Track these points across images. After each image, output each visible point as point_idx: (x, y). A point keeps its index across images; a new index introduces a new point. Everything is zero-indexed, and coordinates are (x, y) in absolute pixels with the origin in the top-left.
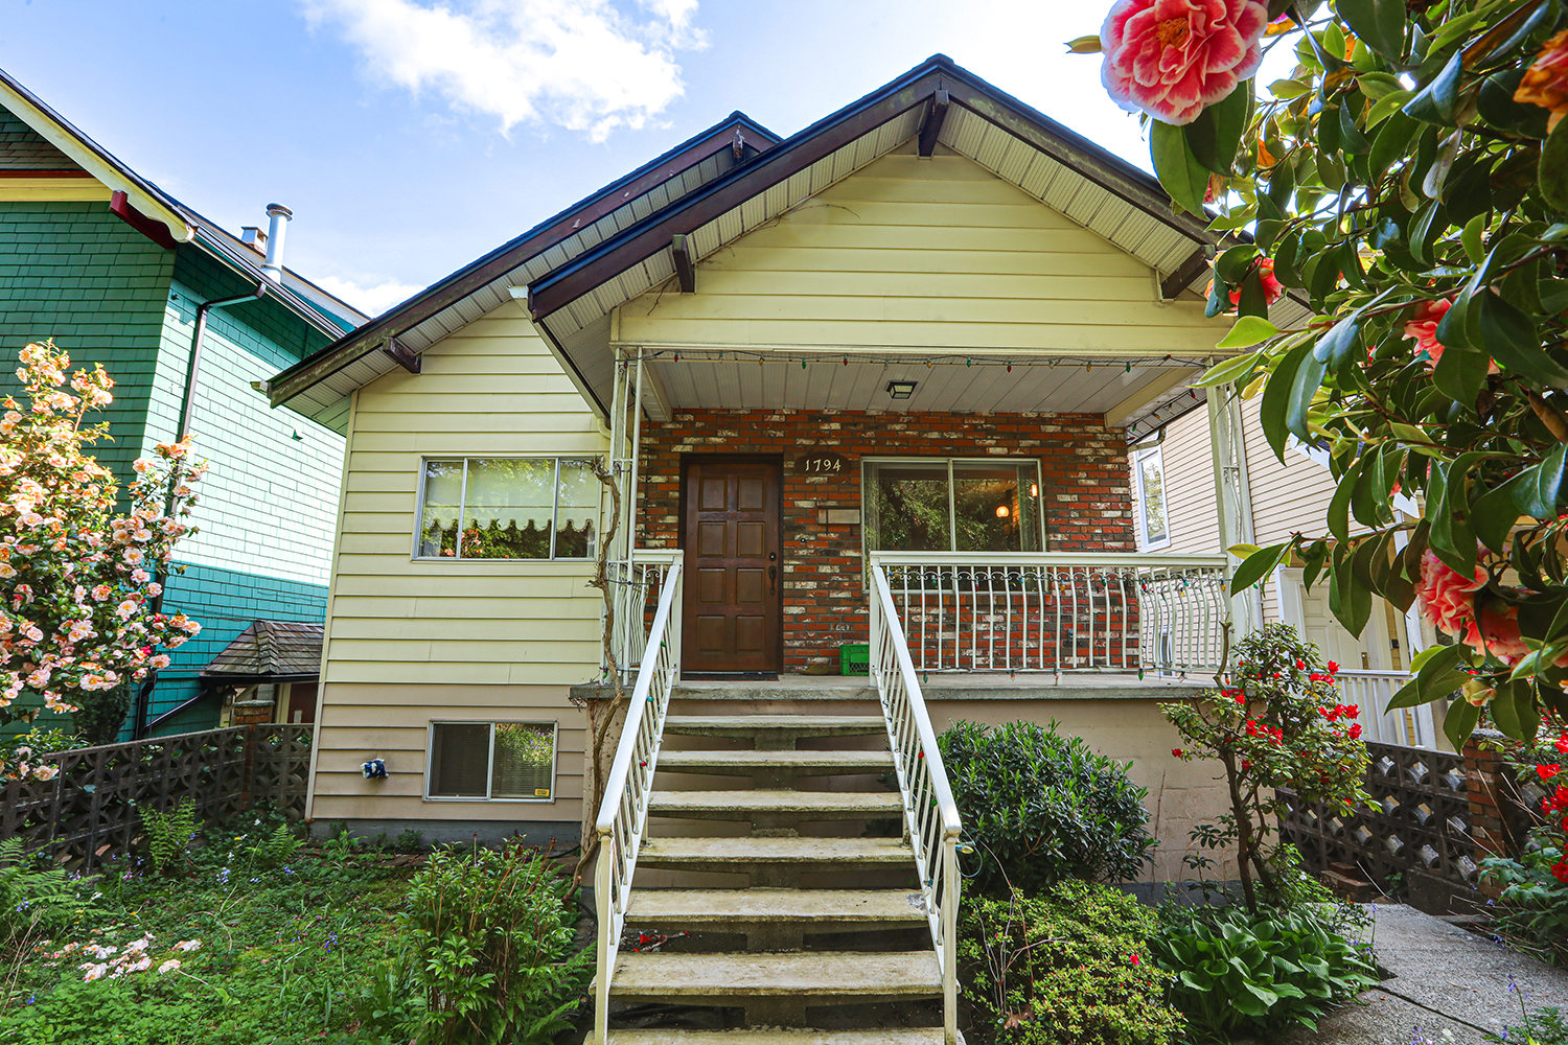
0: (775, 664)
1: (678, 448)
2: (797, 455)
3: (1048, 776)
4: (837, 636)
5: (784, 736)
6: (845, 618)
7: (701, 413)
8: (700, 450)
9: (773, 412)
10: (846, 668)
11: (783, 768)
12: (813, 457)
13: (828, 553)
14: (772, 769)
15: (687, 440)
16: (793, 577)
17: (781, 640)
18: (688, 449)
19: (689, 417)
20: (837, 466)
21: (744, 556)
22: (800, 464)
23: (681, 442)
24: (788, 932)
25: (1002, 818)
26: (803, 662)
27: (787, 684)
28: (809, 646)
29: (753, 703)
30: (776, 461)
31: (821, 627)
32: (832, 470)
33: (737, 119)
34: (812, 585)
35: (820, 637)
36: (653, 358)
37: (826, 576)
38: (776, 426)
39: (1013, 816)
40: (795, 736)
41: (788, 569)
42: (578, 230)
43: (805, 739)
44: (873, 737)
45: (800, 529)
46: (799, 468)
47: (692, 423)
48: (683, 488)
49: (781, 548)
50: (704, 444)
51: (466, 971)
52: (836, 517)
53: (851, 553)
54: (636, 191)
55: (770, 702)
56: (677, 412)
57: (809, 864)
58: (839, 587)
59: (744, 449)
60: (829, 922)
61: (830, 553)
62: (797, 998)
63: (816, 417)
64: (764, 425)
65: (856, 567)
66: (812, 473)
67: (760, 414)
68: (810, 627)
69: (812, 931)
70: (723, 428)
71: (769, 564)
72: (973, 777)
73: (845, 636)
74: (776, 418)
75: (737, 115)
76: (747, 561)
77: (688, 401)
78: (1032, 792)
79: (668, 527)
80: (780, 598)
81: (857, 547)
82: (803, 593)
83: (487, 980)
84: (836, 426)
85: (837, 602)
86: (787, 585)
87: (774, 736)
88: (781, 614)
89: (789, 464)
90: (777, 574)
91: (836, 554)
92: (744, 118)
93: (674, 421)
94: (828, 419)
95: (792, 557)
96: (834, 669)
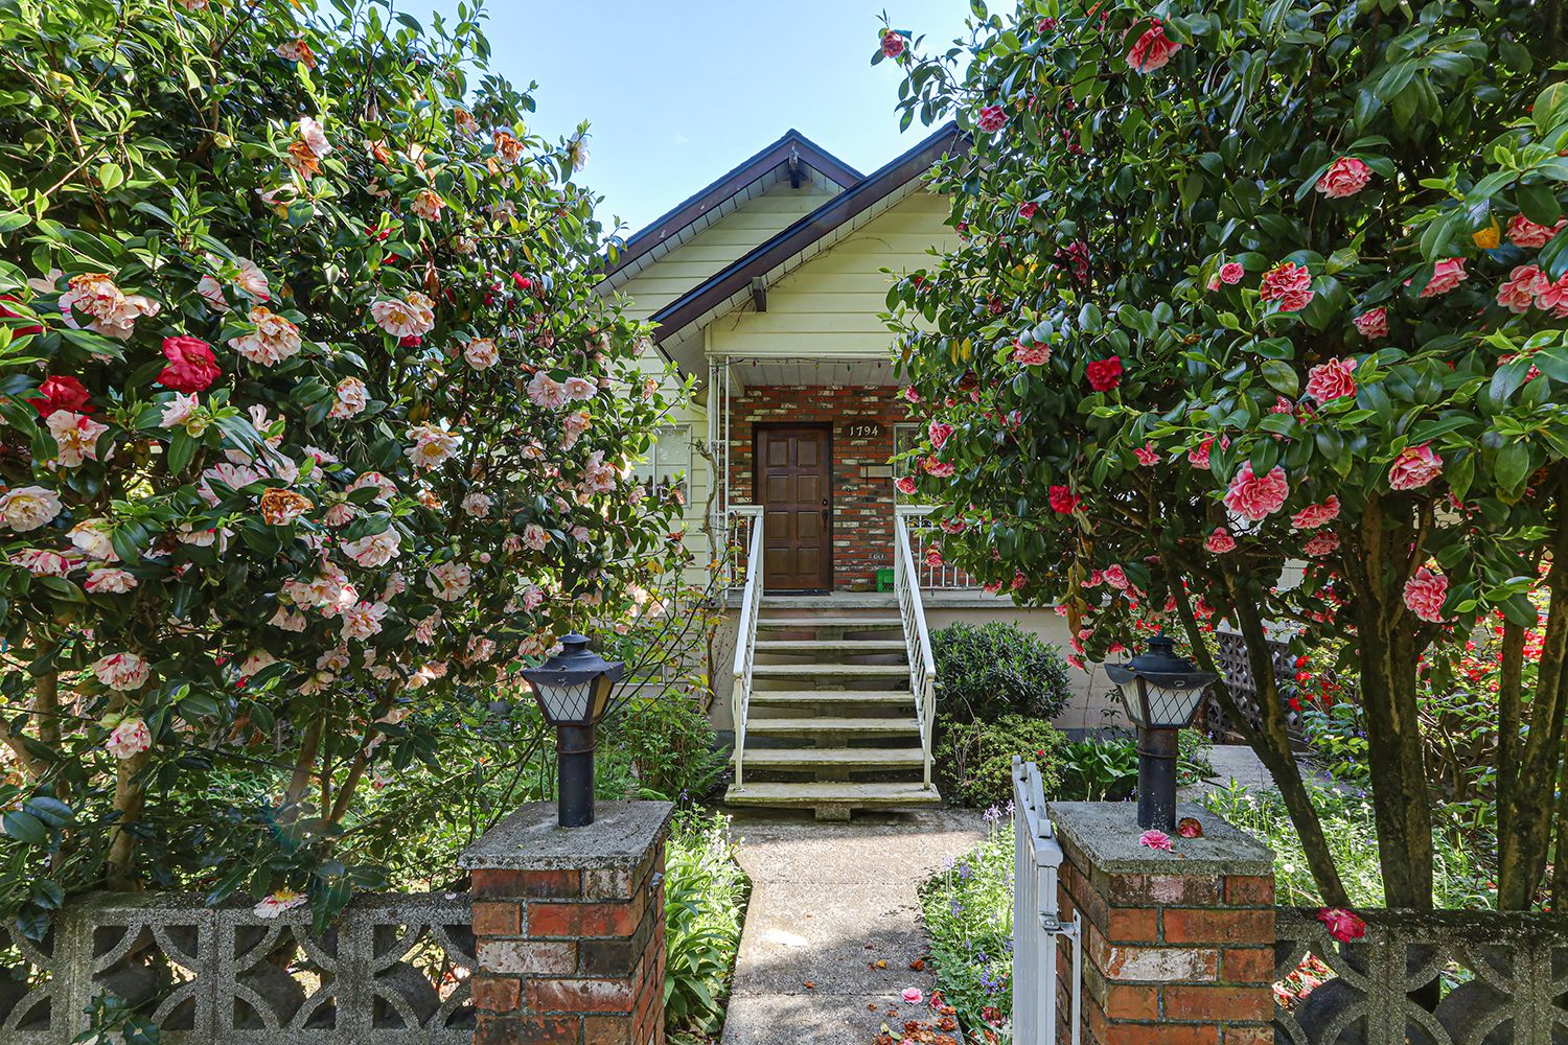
0: (828, 585)
1: (750, 419)
2: (844, 423)
3: (1004, 653)
4: (874, 563)
5: (835, 631)
6: (881, 549)
7: (767, 389)
8: (767, 420)
9: (825, 388)
10: (880, 586)
11: (835, 650)
12: (856, 425)
13: (867, 499)
14: (828, 650)
15: (757, 412)
16: (841, 519)
17: (831, 566)
18: (758, 419)
19: (758, 393)
20: (875, 432)
21: (803, 502)
22: (846, 430)
23: (752, 414)
24: (839, 738)
25: (971, 678)
26: (848, 583)
27: (837, 598)
28: (853, 571)
29: (813, 610)
30: (827, 427)
31: (862, 556)
32: (871, 435)
33: (793, 137)
34: (855, 524)
35: (861, 563)
36: (737, 363)
37: (866, 518)
38: (827, 399)
39: (978, 677)
40: (843, 631)
41: (837, 512)
42: (664, 240)
43: (849, 633)
44: (895, 632)
45: (846, 481)
46: (845, 434)
47: (761, 398)
48: (754, 449)
49: (832, 496)
50: (770, 415)
51: (665, 751)
52: (874, 472)
53: (885, 500)
54: (710, 203)
55: (825, 610)
56: (748, 388)
57: (852, 703)
58: (876, 526)
59: (802, 418)
60: (862, 731)
61: (869, 500)
62: (844, 766)
63: (858, 391)
64: (819, 399)
65: (890, 510)
66: (856, 437)
67: (814, 389)
68: (854, 556)
69: (853, 737)
70: (785, 401)
71: (823, 508)
72: (956, 654)
73: (880, 563)
74: (827, 393)
75: (792, 132)
76: (804, 506)
77: (757, 380)
78: (992, 663)
79: (744, 481)
80: (831, 534)
81: (891, 495)
82: (849, 530)
83: (675, 755)
84: (874, 399)
85: (874, 537)
86: (836, 525)
87: (829, 631)
88: (832, 547)
89: (838, 430)
90: (828, 516)
91: (874, 500)
92: (799, 135)
93: (746, 396)
94: (869, 393)
95: (840, 503)
96: (872, 588)
